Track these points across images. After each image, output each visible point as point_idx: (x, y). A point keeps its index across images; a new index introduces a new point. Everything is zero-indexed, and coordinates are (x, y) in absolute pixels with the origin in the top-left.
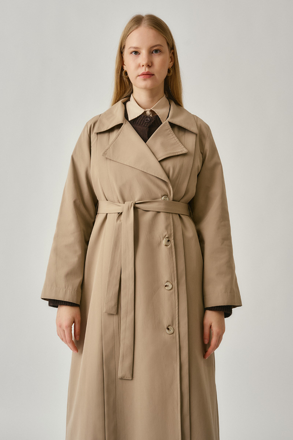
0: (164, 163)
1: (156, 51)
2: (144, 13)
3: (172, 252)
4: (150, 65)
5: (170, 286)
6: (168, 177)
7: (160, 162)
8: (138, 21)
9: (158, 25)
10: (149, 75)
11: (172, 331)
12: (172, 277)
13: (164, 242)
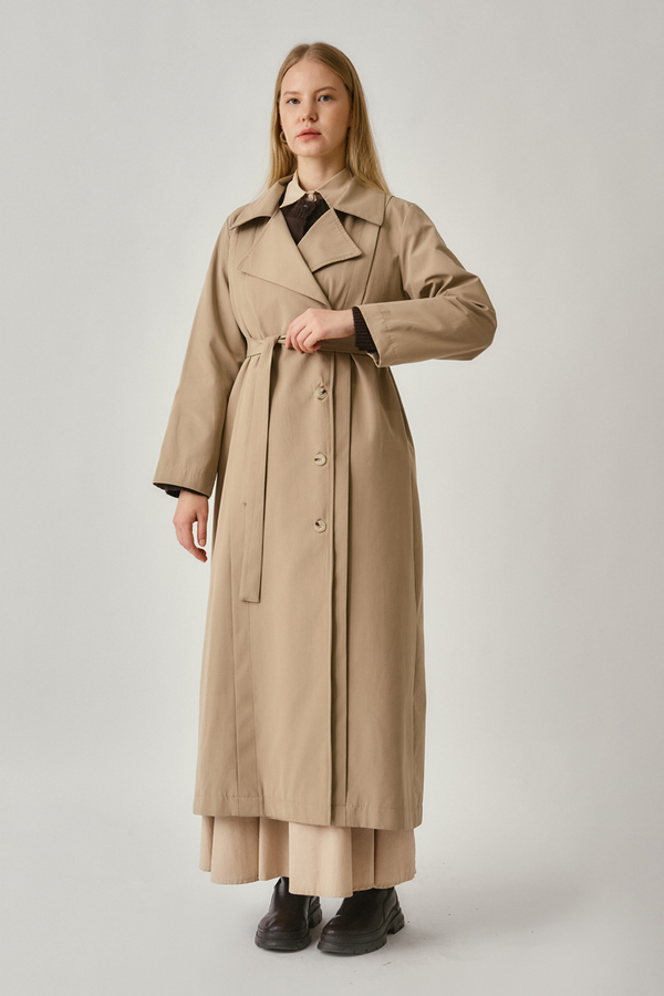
0: (320, 275)
1: (326, 98)
2: (311, 40)
3: (329, 409)
4: (313, 118)
5: (323, 460)
6: (327, 296)
7: (313, 273)
8: (300, 52)
9: (332, 59)
10: (312, 134)
11: (323, 528)
12: (325, 447)
13: (317, 393)
